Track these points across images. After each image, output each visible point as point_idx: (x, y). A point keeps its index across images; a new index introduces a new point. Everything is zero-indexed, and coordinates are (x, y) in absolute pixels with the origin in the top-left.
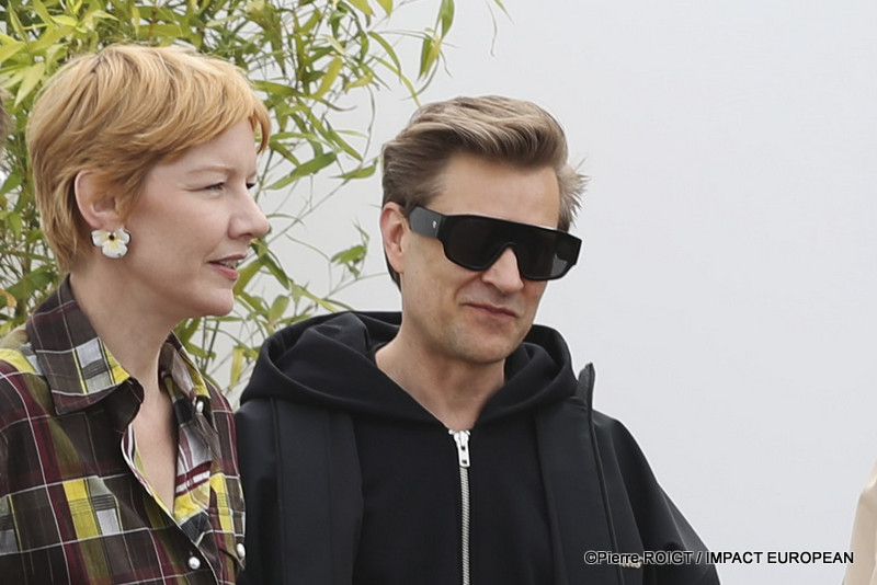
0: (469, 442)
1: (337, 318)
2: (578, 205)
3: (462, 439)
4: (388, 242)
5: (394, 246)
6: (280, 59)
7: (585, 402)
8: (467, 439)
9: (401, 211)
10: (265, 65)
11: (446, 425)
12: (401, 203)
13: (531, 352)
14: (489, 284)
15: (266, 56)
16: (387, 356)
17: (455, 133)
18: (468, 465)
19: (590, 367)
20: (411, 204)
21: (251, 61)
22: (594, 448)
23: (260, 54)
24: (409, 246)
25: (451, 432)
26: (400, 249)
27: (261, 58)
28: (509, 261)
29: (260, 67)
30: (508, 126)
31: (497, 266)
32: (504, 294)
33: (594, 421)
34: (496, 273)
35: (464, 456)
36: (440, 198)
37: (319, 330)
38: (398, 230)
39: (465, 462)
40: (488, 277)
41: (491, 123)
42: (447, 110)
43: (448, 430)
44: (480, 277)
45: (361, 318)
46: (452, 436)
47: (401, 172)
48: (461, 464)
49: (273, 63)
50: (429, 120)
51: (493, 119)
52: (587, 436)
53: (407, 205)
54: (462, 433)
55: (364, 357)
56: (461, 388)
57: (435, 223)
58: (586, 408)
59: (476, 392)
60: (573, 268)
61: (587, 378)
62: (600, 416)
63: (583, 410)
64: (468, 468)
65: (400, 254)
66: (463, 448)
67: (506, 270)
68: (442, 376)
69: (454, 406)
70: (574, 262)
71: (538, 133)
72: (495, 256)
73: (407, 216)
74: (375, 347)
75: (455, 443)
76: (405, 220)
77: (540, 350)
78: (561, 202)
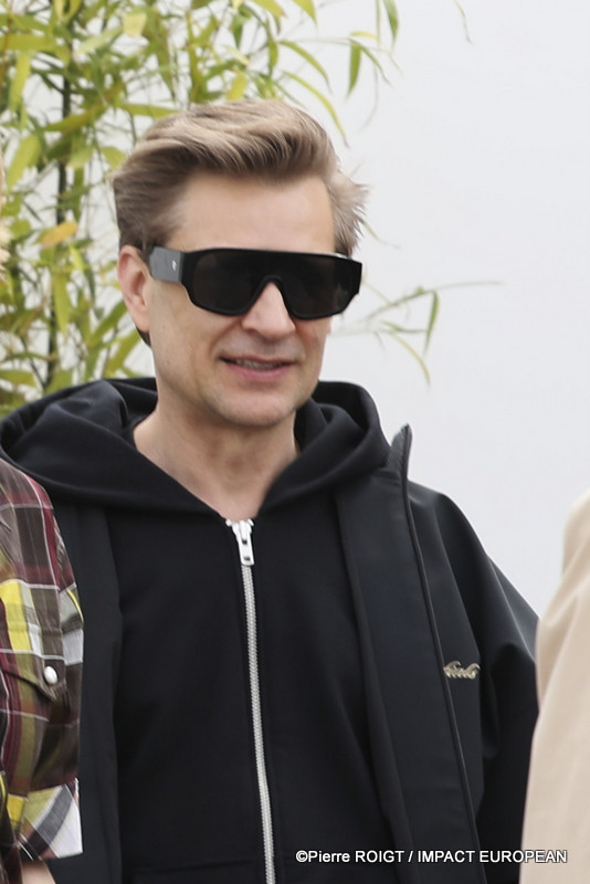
0: (252, 535)
1: (88, 389)
2: (362, 221)
3: (243, 530)
4: (129, 295)
5: (136, 299)
6: (169, 78)
7: (399, 474)
8: (250, 530)
9: (140, 256)
10: (149, 85)
11: (222, 514)
12: (138, 245)
13: (328, 415)
14: (251, 332)
15: (150, 74)
16: (147, 434)
17: (186, 149)
18: (252, 562)
19: (406, 431)
20: (148, 245)
21: (131, 80)
22: (411, 531)
23: (142, 71)
24: (153, 297)
25: (228, 523)
26: (143, 303)
27: (144, 75)
28: (272, 298)
29: (143, 87)
30: (251, 133)
31: (258, 307)
32: (270, 341)
33: (411, 497)
34: (258, 317)
35: (246, 552)
36: (179, 233)
37: (65, 406)
38: (139, 279)
39: (248, 559)
40: (250, 322)
41: (230, 132)
42: (177, 123)
43: (224, 520)
44: (240, 323)
45: (118, 388)
46: (231, 528)
47: (131, 206)
48: (243, 561)
49: (159, 83)
50: (155, 137)
51: (232, 126)
52: (401, 517)
53: (144, 246)
54: (242, 523)
55: (120, 438)
56: (236, 465)
57: (174, 264)
58: (400, 482)
59: (258, 469)
60: (357, 299)
61: (401, 444)
62: (418, 490)
63: (397, 485)
64: (252, 567)
65: (143, 308)
66: (245, 542)
67: (271, 310)
68: (213, 453)
69: (231, 489)
70: (356, 291)
71: (288, 138)
72: (254, 294)
73: (145, 259)
74: (134, 422)
75: (234, 536)
76: (144, 266)
77: (340, 413)
78: (333, 218)
